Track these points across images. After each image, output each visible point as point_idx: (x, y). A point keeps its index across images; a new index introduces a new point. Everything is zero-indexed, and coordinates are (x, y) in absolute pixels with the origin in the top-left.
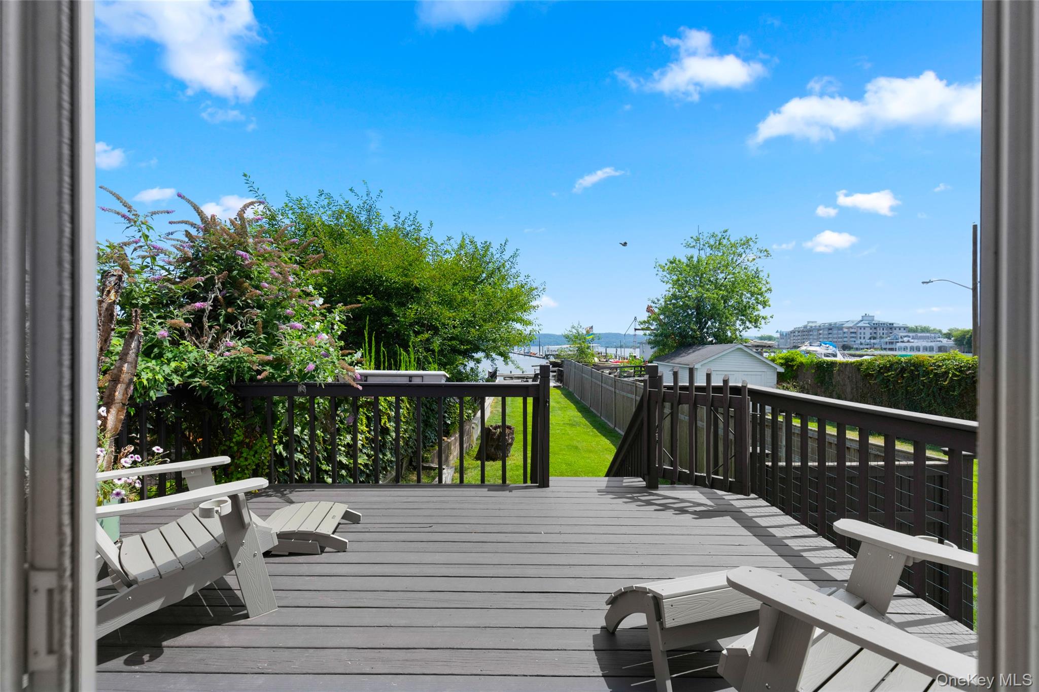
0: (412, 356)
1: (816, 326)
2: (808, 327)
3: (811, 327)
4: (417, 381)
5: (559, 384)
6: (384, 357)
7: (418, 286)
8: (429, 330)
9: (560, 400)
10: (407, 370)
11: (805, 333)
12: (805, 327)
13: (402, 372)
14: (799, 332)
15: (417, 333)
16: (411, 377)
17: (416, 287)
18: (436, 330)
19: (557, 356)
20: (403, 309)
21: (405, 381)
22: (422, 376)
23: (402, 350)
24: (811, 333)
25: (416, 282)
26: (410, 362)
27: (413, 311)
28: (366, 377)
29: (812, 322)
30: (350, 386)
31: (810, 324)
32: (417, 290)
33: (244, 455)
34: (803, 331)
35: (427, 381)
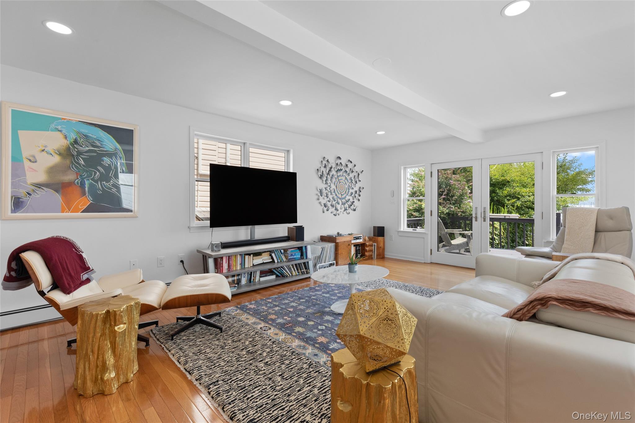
0: (506, 210)
4: (507, 217)
6: (495, 210)
7: (509, 180)
8: (515, 198)
10: (503, 214)
13: (502, 214)
15: (508, 200)
16: (505, 216)
17: (508, 181)
18: (518, 199)
20: (501, 190)
21: (503, 217)
22: (509, 216)
23: (502, 208)
25: (508, 179)
26: (505, 212)
27: (507, 190)
32: (508, 182)
33: (452, 236)
35: (511, 217)
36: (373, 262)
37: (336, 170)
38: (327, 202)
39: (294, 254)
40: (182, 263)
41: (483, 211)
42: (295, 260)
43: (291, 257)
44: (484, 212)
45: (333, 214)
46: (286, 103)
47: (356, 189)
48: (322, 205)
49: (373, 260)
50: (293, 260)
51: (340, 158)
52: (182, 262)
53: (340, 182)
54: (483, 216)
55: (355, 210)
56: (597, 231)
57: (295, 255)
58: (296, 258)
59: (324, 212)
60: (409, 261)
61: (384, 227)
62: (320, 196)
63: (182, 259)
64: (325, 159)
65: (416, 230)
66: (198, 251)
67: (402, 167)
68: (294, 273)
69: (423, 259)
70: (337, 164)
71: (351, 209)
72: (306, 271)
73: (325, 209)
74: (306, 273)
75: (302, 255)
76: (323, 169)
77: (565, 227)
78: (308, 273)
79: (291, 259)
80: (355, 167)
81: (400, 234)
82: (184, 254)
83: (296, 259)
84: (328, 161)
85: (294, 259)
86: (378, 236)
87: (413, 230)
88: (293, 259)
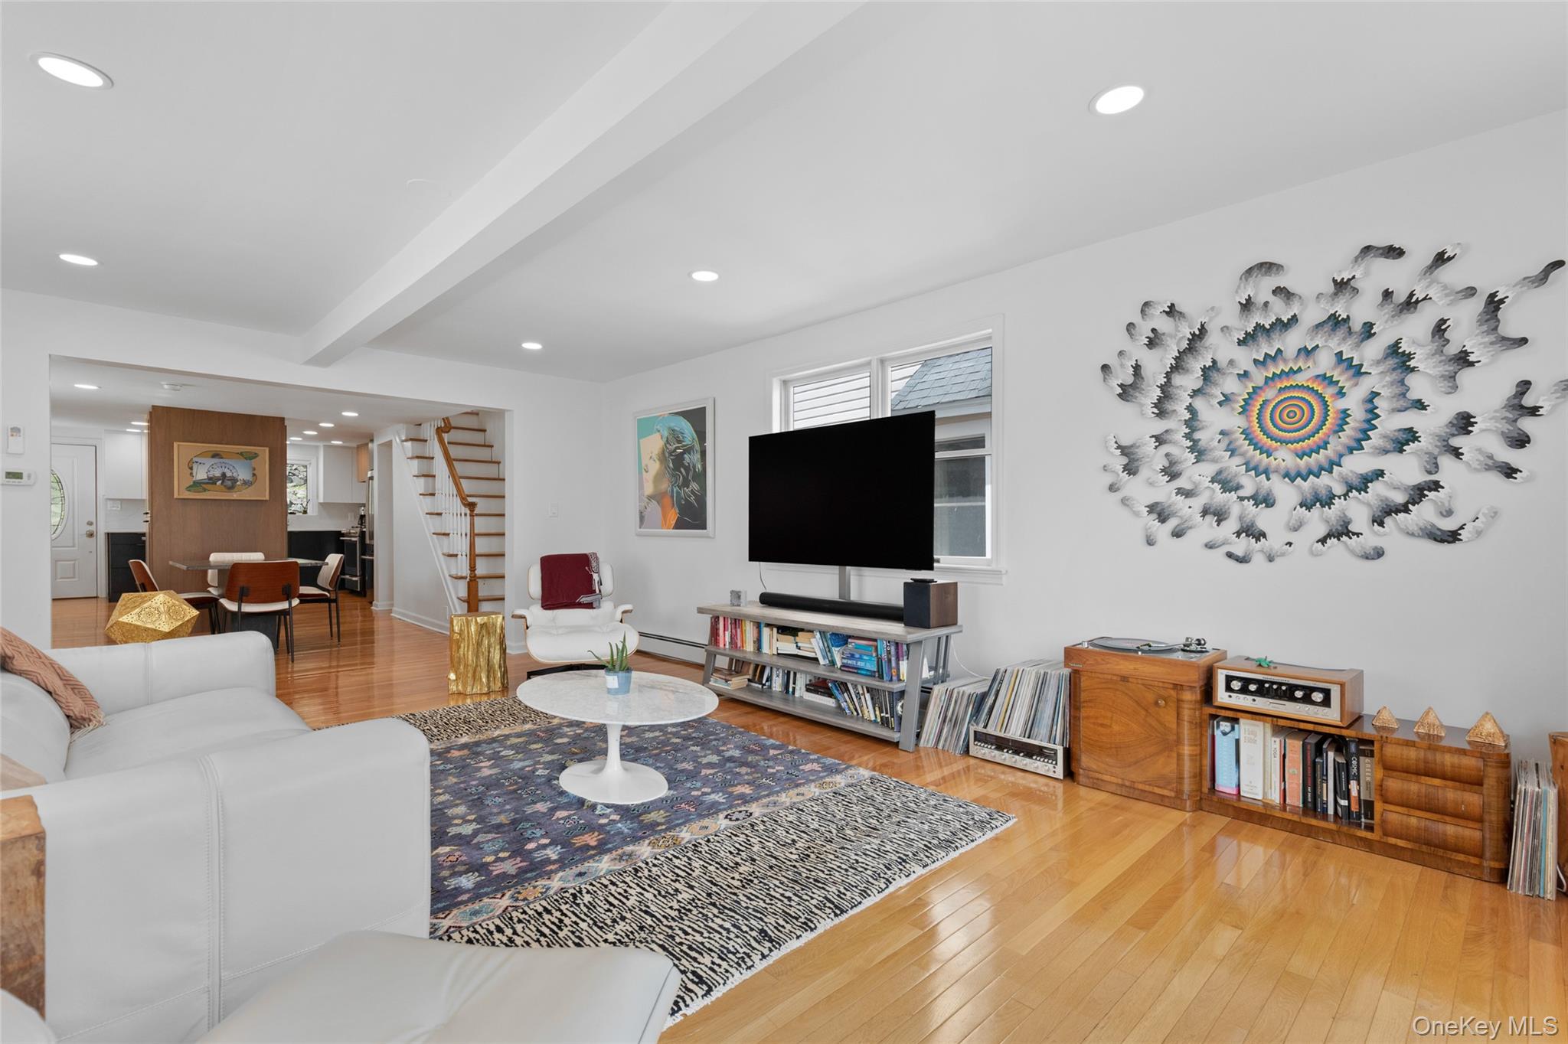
39: (857, 656)
42: (857, 673)
43: (850, 662)
48: (1134, 512)
50: (851, 670)
57: (860, 659)
58: (862, 669)
62: (1125, 475)
79: (848, 667)
83: (859, 672)
84: (1172, 312)
85: (856, 671)
88: (853, 668)
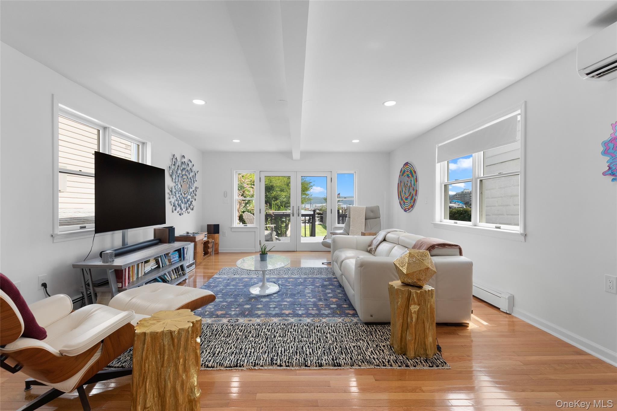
1: (468, 192)
2: (464, 193)
3: (466, 192)
5: (321, 223)
9: (321, 229)
11: (462, 196)
12: (462, 192)
14: (459, 195)
16: (284, 213)
19: (320, 210)
22: (286, 212)
24: (466, 196)
28: (273, 213)
29: (467, 189)
30: (271, 215)
31: (465, 191)
34: (461, 195)
36: (212, 257)
37: (182, 169)
38: (175, 201)
39: (174, 257)
40: (43, 287)
41: (297, 209)
42: (176, 262)
43: (173, 260)
44: (299, 209)
45: (179, 213)
46: (199, 102)
47: (194, 188)
48: (171, 205)
49: (212, 256)
50: (174, 262)
51: (184, 157)
52: (44, 285)
53: (184, 182)
54: (297, 213)
55: (193, 209)
56: (365, 219)
59: (173, 212)
60: (242, 252)
61: (218, 225)
62: (171, 195)
63: (44, 282)
64: (175, 157)
65: (247, 226)
66: (74, 266)
67: (235, 171)
68: (173, 277)
69: (254, 249)
70: (182, 163)
71: (191, 209)
72: (182, 273)
73: (174, 208)
74: (182, 275)
75: (180, 256)
76: (173, 167)
77: (350, 218)
78: (184, 274)
80: (193, 167)
81: (233, 230)
82: (46, 275)
84: (176, 159)
86: (214, 234)
87: (244, 226)
